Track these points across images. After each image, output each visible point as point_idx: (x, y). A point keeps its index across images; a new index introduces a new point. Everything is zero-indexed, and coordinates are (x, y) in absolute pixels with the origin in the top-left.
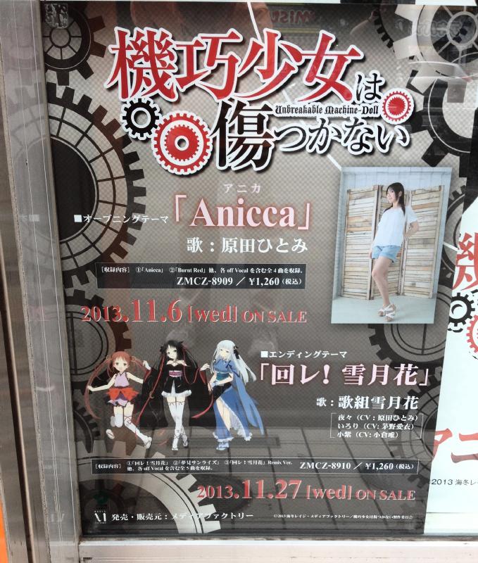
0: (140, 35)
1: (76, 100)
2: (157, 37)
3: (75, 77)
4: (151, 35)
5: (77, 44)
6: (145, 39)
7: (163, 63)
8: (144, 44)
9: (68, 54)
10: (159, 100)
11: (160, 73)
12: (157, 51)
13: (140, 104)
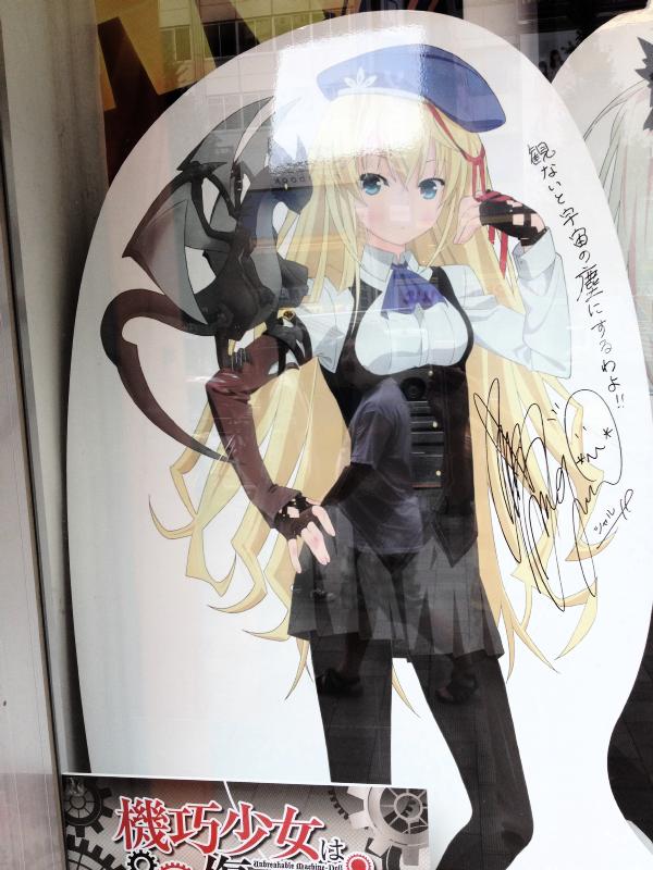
0: (139, 803)
1: (91, 849)
2: (153, 805)
3: (89, 832)
4: (148, 803)
5: (90, 808)
6: (144, 805)
7: (159, 824)
8: (143, 809)
9: (84, 814)
10: (156, 852)
11: (157, 831)
12: (153, 815)
13: (141, 854)
